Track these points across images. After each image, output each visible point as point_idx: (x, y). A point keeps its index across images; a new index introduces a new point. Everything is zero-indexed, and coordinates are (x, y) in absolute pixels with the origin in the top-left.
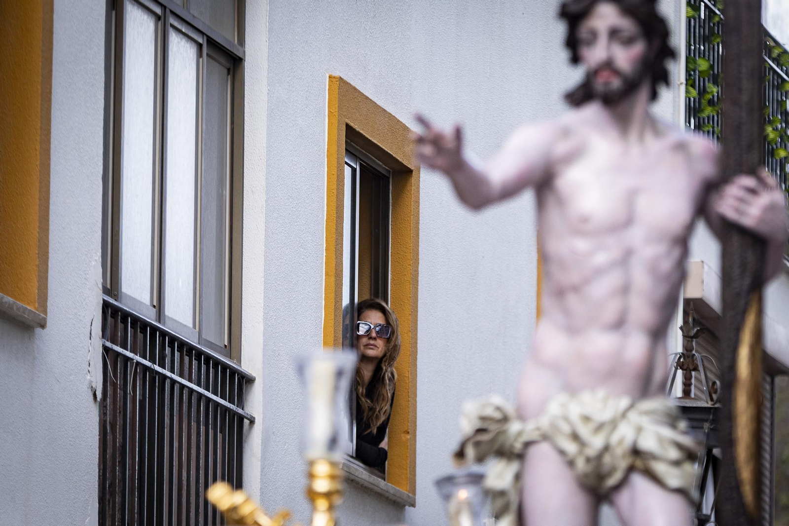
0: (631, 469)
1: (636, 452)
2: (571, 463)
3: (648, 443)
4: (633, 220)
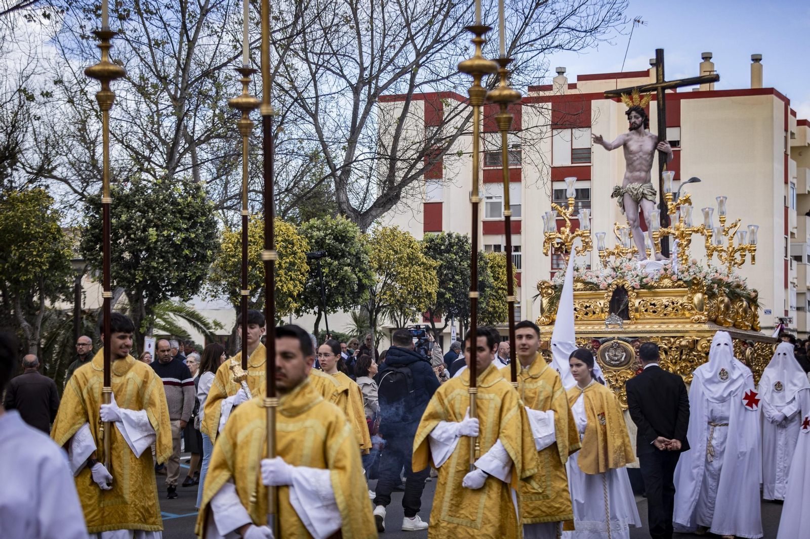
0: (642, 197)
1: (643, 194)
2: (632, 197)
3: (645, 192)
4: (641, 151)
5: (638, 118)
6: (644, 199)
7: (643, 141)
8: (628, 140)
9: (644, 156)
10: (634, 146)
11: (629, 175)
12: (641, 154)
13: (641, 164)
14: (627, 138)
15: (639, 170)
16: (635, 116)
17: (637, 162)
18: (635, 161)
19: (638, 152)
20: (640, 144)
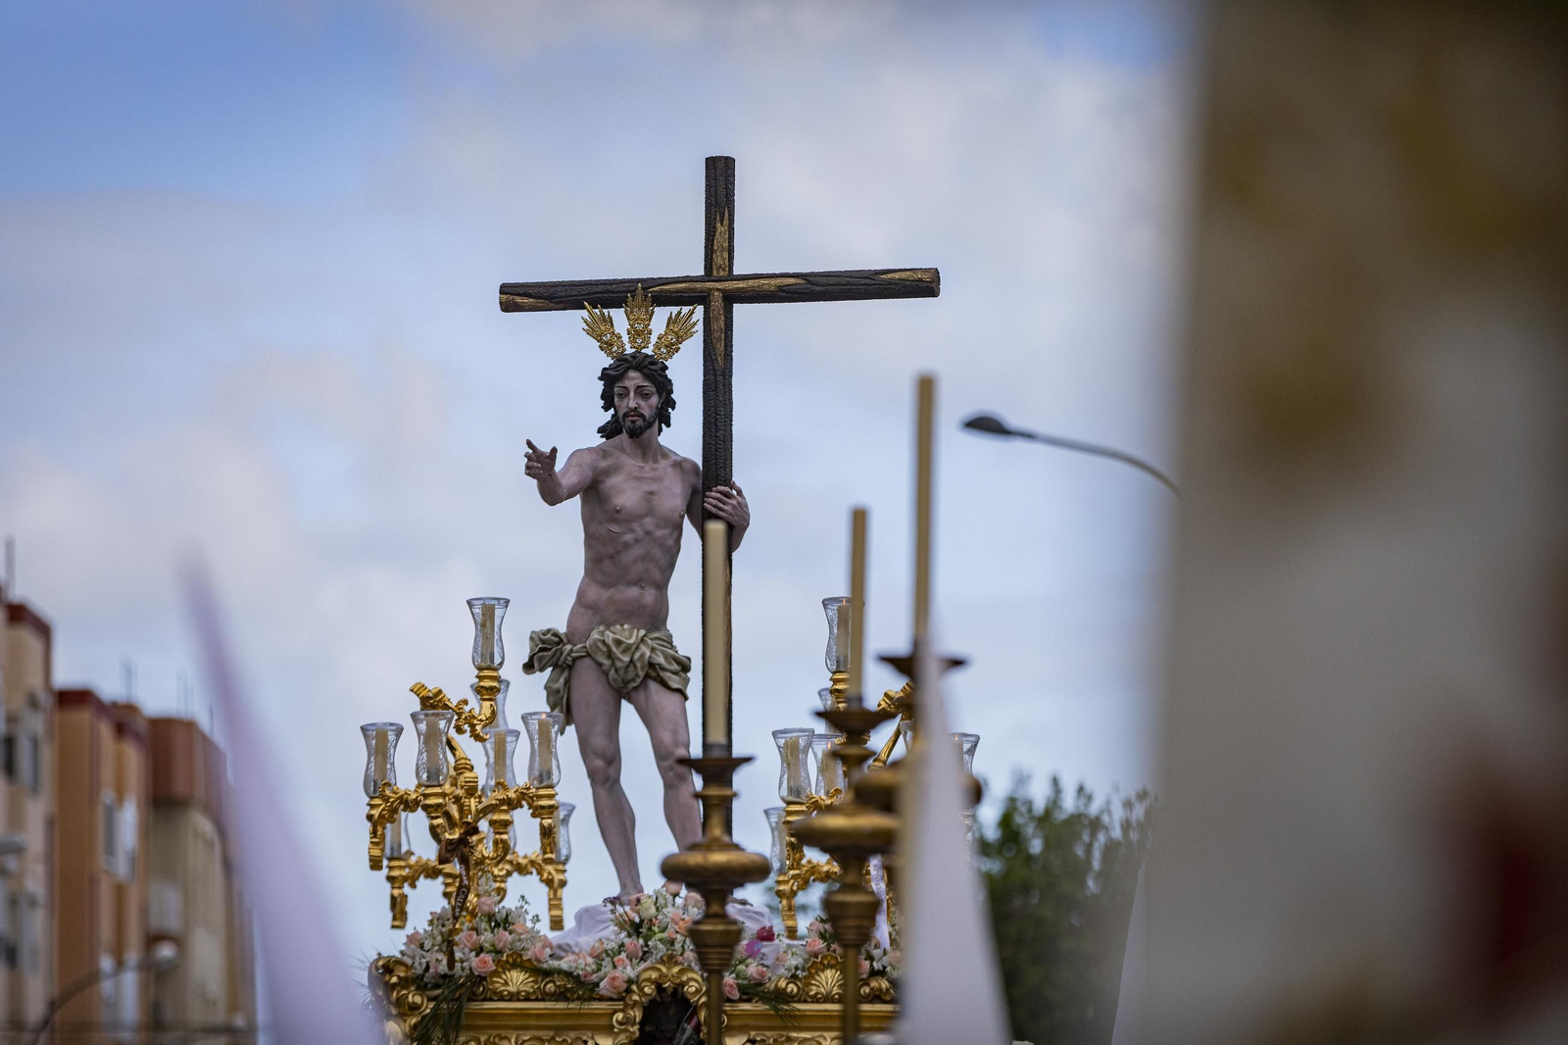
0: (647, 676)
1: (650, 665)
2: (606, 674)
3: (660, 658)
4: (650, 512)
5: (646, 396)
6: (653, 686)
7: (658, 479)
8: (608, 472)
9: (659, 533)
10: (626, 494)
11: (595, 594)
12: (649, 522)
13: (645, 558)
14: (603, 464)
15: (637, 582)
16: (639, 390)
17: (637, 551)
18: (627, 546)
19: (639, 517)
20: (646, 487)
